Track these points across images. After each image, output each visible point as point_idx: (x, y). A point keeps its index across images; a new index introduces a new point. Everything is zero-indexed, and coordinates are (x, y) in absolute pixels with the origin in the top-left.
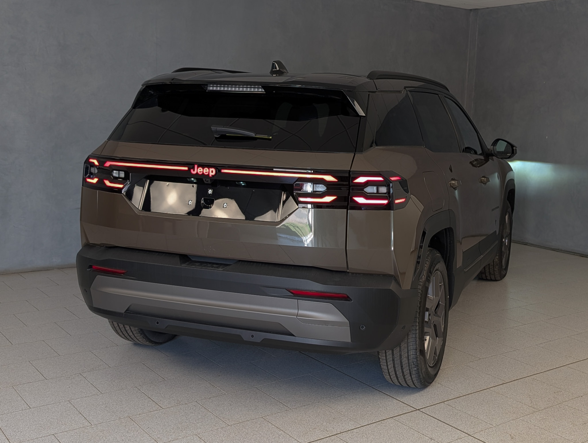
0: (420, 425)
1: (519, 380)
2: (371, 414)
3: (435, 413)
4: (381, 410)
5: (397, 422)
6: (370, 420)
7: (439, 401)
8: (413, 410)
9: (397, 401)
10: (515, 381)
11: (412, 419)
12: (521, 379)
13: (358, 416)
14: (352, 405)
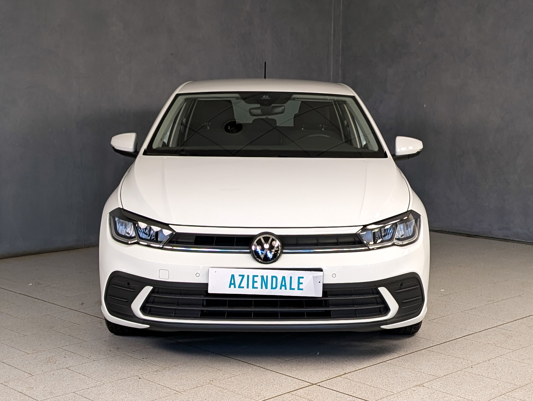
0: (319, 397)
1: (415, 353)
2: (266, 391)
3: (333, 386)
4: (276, 387)
5: (294, 396)
6: (267, 396)
7: (335, 375)
8: (309, 385)
9: (292, 378)
10: (411, 354)
11: (310, 393)
12: (417, 351)
13: (253, 394)
14: (245, 385)
